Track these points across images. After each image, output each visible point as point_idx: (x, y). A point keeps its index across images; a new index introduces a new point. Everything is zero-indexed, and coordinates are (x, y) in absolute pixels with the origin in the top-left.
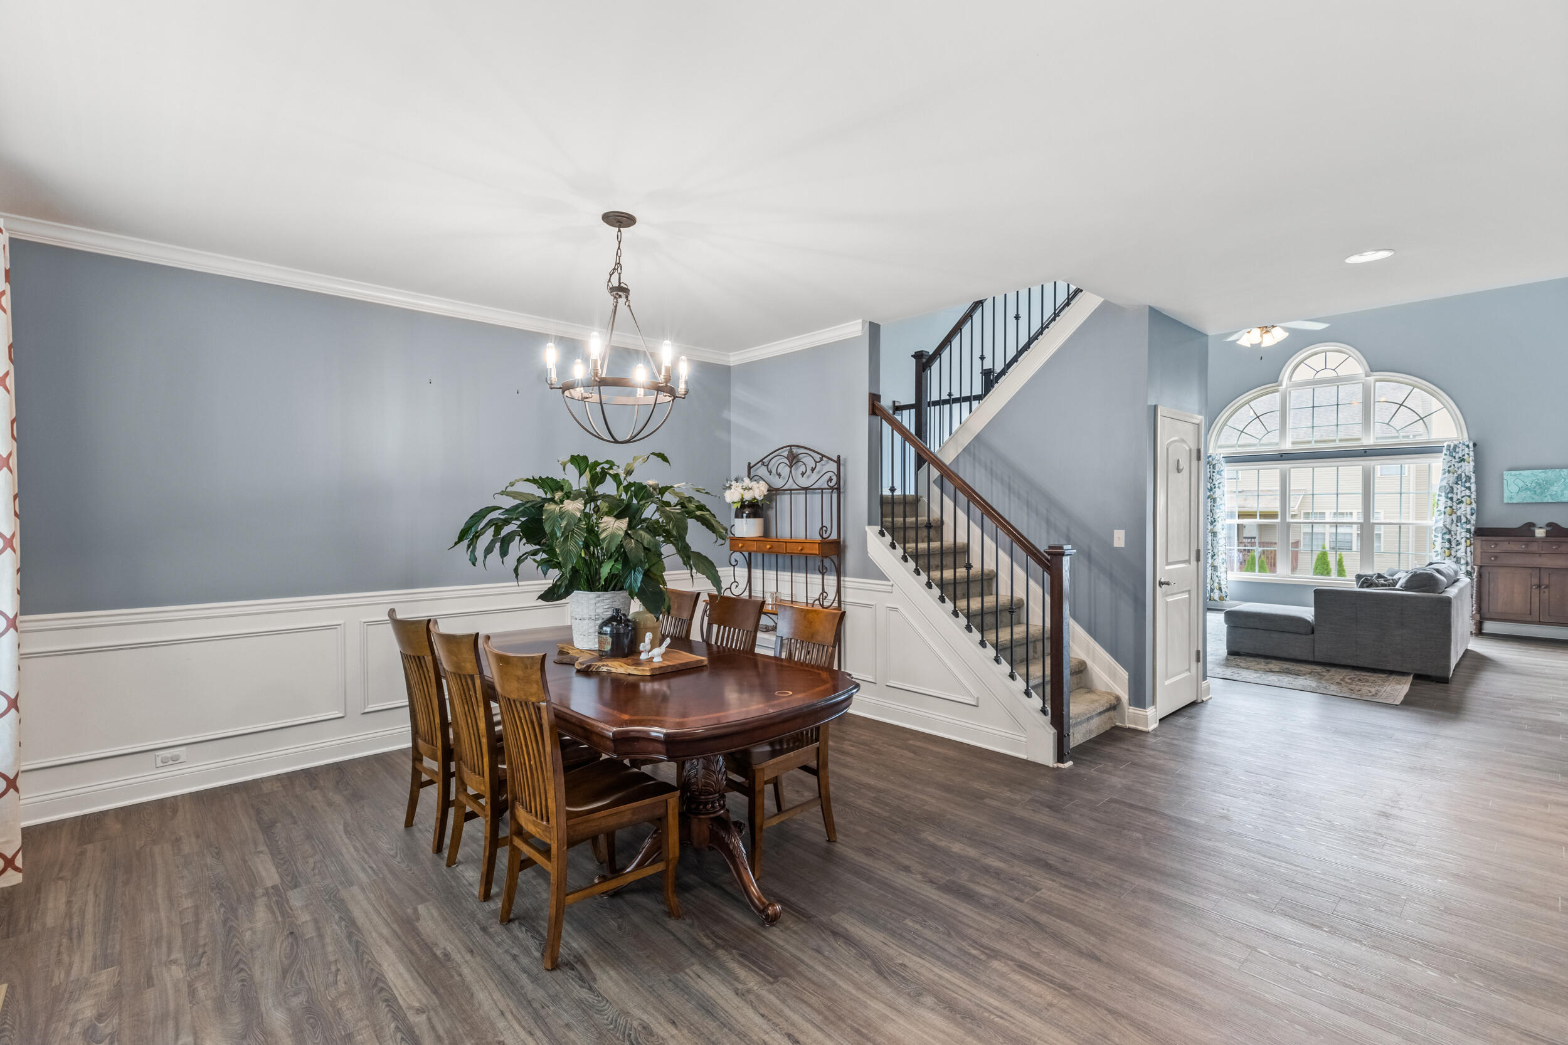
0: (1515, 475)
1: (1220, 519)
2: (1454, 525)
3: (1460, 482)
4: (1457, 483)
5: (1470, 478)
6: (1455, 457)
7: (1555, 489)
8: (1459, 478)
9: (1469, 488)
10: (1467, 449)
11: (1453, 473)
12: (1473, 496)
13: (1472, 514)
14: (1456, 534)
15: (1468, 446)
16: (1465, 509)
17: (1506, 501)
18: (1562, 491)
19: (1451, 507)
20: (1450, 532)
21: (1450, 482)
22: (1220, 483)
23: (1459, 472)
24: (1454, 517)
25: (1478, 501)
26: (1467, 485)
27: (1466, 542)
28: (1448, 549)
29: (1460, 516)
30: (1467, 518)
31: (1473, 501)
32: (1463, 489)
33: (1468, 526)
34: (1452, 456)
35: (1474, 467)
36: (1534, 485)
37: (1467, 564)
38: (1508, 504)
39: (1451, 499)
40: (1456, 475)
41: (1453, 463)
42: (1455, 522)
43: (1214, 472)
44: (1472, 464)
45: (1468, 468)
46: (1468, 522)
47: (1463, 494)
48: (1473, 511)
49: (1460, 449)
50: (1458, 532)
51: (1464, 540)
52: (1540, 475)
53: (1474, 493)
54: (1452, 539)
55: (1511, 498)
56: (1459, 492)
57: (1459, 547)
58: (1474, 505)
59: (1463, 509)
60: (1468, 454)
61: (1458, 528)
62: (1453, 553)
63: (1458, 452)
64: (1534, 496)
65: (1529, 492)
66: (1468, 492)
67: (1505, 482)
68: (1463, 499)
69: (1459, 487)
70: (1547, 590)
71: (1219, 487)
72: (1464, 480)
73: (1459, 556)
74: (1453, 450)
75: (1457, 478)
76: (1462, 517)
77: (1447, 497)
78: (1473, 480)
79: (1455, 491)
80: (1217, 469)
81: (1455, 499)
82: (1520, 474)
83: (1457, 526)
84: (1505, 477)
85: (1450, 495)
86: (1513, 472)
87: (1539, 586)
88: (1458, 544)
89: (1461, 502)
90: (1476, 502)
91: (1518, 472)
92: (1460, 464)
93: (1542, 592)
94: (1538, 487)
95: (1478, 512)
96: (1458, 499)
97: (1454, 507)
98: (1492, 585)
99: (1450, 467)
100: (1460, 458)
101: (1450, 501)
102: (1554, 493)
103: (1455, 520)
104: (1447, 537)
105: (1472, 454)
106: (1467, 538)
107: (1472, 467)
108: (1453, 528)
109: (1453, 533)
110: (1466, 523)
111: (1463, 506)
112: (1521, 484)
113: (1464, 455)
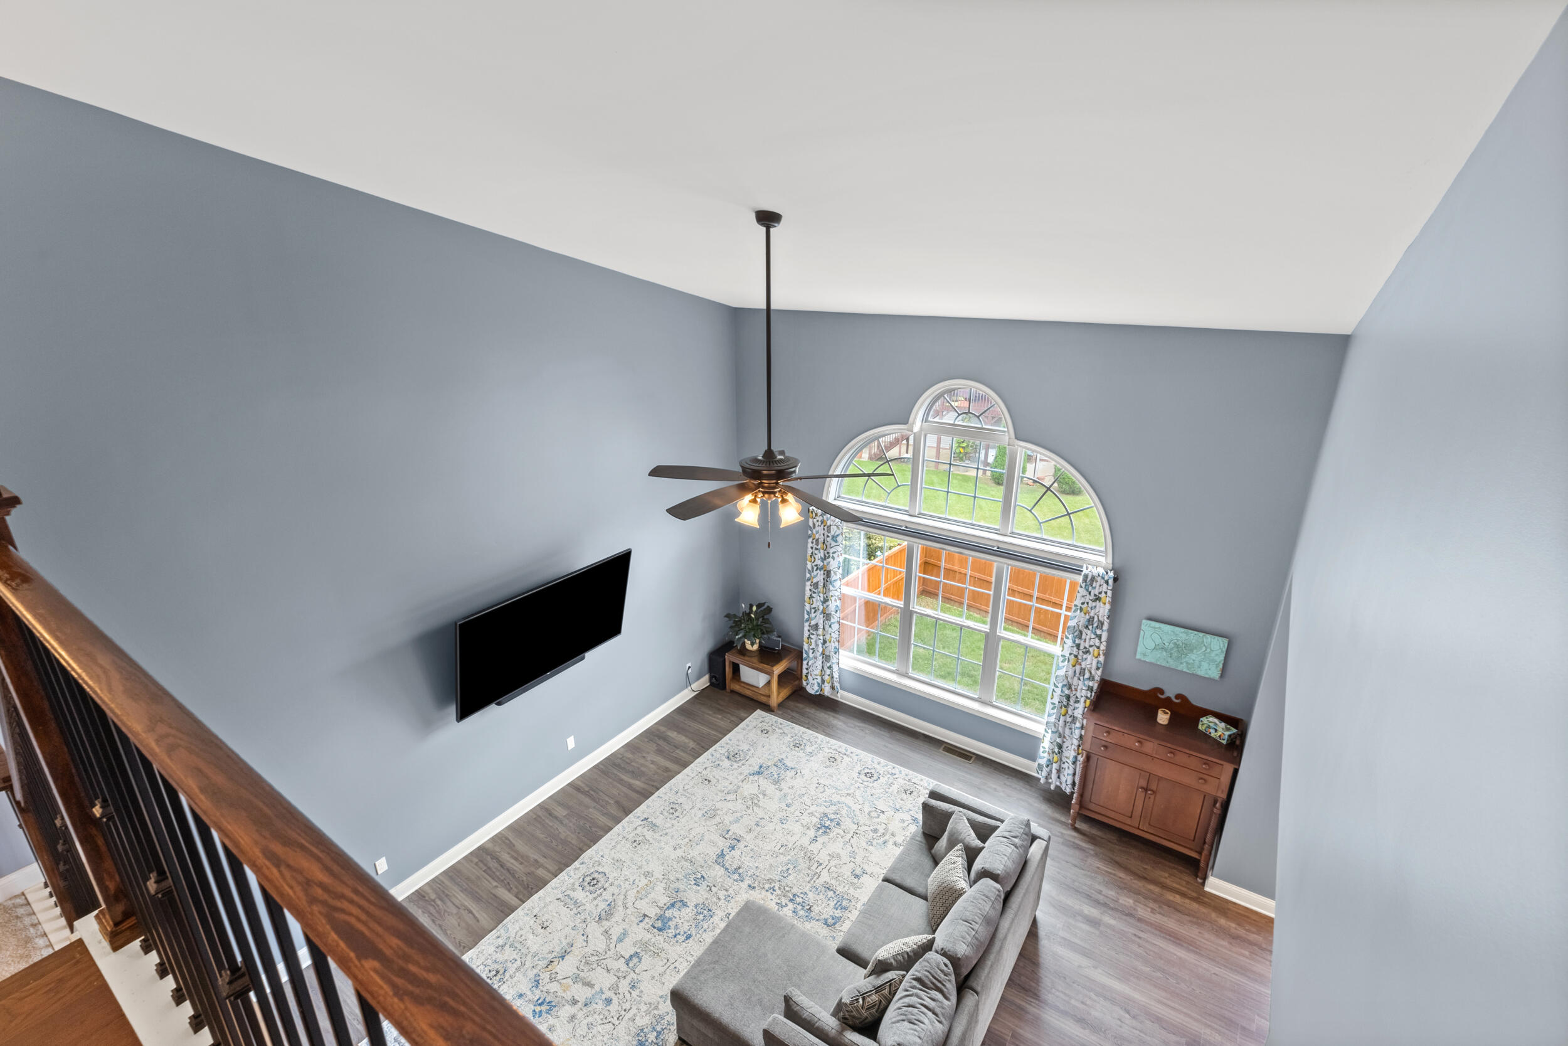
0: (1154, 628)
1: (833, 599)
2: (1076, 678)
3: (1090, 627)
4: (1087, 627)
5: (1102, 624)
6: (1090, 593)
7: (1193, 656)
8: (1090, 621)
9: (1100, 637)
10: (1105, 585)
11: (1085, 614)
12: (1103, 647)
13: (1098, 668)
14: (1076, 690)
15: (1107, 582)
16: (1090, 662)
17: (1138, 656)
18: (1200, 662)
19: (1076, 656)
20: (1070, 687)
21: (1081, 624)
22: (834, 553)
23: (1092, 614)
24: (1078, 668)
25: (1107, 654)
26: (1099, 632)
27: (1085, 702)
28: (1065, 707)
29: (1084, 669)
30: (1091, 673)
31: (1101, 653)
32: (1093, 636)
33: (1091, 684)
34: (1087, 590)
35: (1110, 610)
36: (1172, 645)
37: (1082, 727)
38: (1140, 660)
39: (1078, 646)
40: (1088, 617)
41: (1087, 601)
42: (1077, 675)
43: (828, 536)
44: (1108, 606)
45: (1103, 610)
46: (1091, 678)
47: (1092, 643)
48: (1099, 665)
49: (1098, 584)
50: (1079, 688)
51: (1082, 700)
52: (1181, 635)
53: (1104, 643)
54: (1071, 695)
55: (1144, 655)
56: (1088, 638)
57: (1077, 705)
58: (1102, 659)
59: (1088, 661)
60: (1106, 593)
61: (1080, 683)
62: (1070, 712)
63: (1095, 588)
64: (1169, 660)
65: (1164, 653)
66: (1097, 642)
67: (1142, 633)
68: (1091, 649)
69: (1089, 632)
70: (1152, 797)
71: (833, 558)
72: (1095, 625)
73: (1075, 715)
74: (1090, 581)
75: (1089, 620)
76: (1086, 671)
77: (1074, 642)
78: (1106, 627)
79: (1084, 636)
80: (832, 533)
81: (1082, 647)
82: (1160, 628)
83: (1079, 679)
84: (1143, 627)
85: (1077, 641)
86: (1153, 624)
87: (1146, 790)
88: (1077, 702)
89: (1088, 652)
90: (1104, 654)
91: (1157, 625)
92: (1094, 604)
93: (1147, 796)
94: (1175, 649)
95: (1105, 666)
96: (1085, 648)
97: (1080, 657)
98: (1098, 774)
99: (1083, 603)
100: (1095, 595)
101: (1075, 649)
102: (1192, 661)
103: (1078, 672)
104: (1067, 692)
105: (1110, 593)
106: (1087, 697)
107: (1107, 611)
108: (1075, 681)
109: (1073, 688)
110: (1089, 678)
111: (1089, 657)
112: (1158, 641)
113: (1100, 593)
